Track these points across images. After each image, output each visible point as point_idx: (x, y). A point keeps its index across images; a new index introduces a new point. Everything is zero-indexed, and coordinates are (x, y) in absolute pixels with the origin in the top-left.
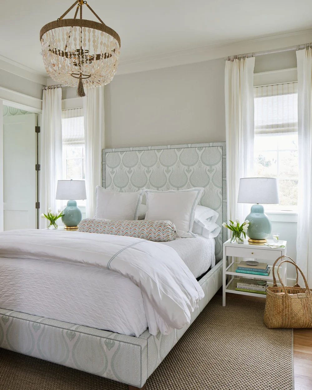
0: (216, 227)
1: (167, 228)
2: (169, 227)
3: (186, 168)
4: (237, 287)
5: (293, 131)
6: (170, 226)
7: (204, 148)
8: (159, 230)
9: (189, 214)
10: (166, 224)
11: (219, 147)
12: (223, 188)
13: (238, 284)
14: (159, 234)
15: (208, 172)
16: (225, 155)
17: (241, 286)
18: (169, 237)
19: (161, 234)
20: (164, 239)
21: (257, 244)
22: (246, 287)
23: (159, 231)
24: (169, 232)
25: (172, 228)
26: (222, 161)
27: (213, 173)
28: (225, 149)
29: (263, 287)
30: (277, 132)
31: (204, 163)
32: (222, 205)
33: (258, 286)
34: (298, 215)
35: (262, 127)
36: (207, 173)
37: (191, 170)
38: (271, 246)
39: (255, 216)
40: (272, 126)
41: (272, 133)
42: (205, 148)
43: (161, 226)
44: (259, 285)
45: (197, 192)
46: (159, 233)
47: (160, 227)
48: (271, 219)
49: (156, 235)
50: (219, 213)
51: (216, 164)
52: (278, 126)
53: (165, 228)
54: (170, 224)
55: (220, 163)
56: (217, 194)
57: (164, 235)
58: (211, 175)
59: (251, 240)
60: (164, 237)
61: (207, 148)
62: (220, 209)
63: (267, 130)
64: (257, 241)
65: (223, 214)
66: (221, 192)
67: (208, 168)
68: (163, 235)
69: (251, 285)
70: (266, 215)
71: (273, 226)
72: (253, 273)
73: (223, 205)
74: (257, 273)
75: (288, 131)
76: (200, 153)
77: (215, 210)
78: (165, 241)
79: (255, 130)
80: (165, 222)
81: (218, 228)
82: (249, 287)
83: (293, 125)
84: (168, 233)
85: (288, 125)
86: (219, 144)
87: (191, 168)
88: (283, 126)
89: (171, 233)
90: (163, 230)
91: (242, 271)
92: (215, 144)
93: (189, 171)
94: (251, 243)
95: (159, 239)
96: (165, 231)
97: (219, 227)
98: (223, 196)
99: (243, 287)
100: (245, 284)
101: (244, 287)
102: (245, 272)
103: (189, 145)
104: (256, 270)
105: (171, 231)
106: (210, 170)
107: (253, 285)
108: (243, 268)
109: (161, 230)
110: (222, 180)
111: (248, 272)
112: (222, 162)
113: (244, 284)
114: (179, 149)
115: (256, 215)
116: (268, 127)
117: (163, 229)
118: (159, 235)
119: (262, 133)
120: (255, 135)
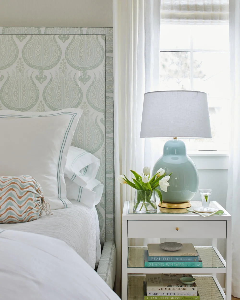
0: (96, 185)
1: (28, 191)
2: (31, 189)
3: (36, 72)
4: (148, 294)
5: (220, 18)
6: (32, 186)
7: (71, 37)
8: (10, 198)
9: (56, 161)
10: (25, 184)
11: (99, 37)
12: (107, 111)
13: (149, 289)
14: (9, 206)
15: (79, 83)
16: (112, 51)
17: (154, 292)
18: (32, 212)
19: (15, 207)
20: (23, 216)
21: (175, 211)
22: (163, 292)
23: (9, 200)
24: (32, 200)
25: (37, 191)
26: (106, 62)
27: (89, 83)
28: (112, 41)
29: (193, 289)
30: (196, 17)
31: (72, 65)
32: (104, 143)
33: (184, 287)
34: (229, 156)
35: (172, 7)
36: (77, 84)
37: (46, 77)
38: (201, 214)
39: (171, 160)
40: (188, 8)
41: (188, 19)
42: (74, 37)
43: (12, 189)
44: (185, 285)
45: (69, 117)
46: (10, 204)
47: (11, 191)
48: (198, 165)
49: (3, 210)
50: (99, 158)
51: (95, 67)
52: (196, 8)
53: (23, 193)
54: (32, 183)
55: (102, 66)
56: (96, 123)
57: (23, 209)
58: (85, 88)
59: (165, 205)
60: (20, 212)
61: (76, 36)
62: (101, 151)
63: (180, 13)
64: (175, 206)
65: (107, 160)
66: (104, 119)
67: (79, 73)
68: (20, 207)
69: (172, 287)
70: (190, 159)
71: (201, 178)
72: (176, 266)
73: (106, 143)
74: (183, 264)
75: (213, 18)
76: (63, 45)
77: (92, 152)
78: (22, 221)
79: (162, 11)
80: (21, 177)
81: (98, 185)
82: (170, 292)
83: (221, 8)
84: (30, 204)
85: (213, 8)
86: (100, 31)
87: (46, 73)
88: (205, 8)
89: (36, 203)
90: (20, 198)
91: (156, 264)
92: (92, 31)
93: (41, 79)
94: (165, 211)
95: (9, 217)
96: (23, 199)
97: (101, 184)
98: (105, 127)
99: (158, 293)
100: (162, 287)
101: (160, 292)
102: (162, 264)
103: (43, 30)
104: (181, 259)
105: (37, 199)
106: (82, 77)
107: (175, 287)
108: (158, 257)
109: (14, 196)
110: (104, 97)
111: (168, 264)
112: (106, 64)
113: (160, 288)
114: (21, 35)
115: (172, 158)
116: (180, 8)
117: (20, 195)
118: (10, 209)
119: (171, 17)
120: (161, 20)
